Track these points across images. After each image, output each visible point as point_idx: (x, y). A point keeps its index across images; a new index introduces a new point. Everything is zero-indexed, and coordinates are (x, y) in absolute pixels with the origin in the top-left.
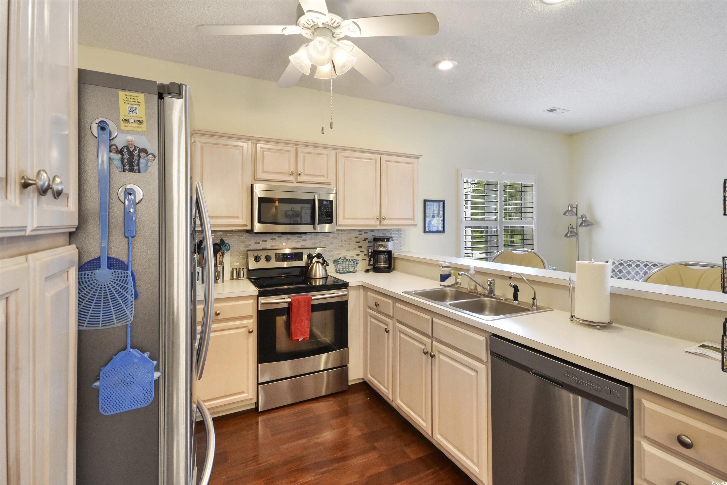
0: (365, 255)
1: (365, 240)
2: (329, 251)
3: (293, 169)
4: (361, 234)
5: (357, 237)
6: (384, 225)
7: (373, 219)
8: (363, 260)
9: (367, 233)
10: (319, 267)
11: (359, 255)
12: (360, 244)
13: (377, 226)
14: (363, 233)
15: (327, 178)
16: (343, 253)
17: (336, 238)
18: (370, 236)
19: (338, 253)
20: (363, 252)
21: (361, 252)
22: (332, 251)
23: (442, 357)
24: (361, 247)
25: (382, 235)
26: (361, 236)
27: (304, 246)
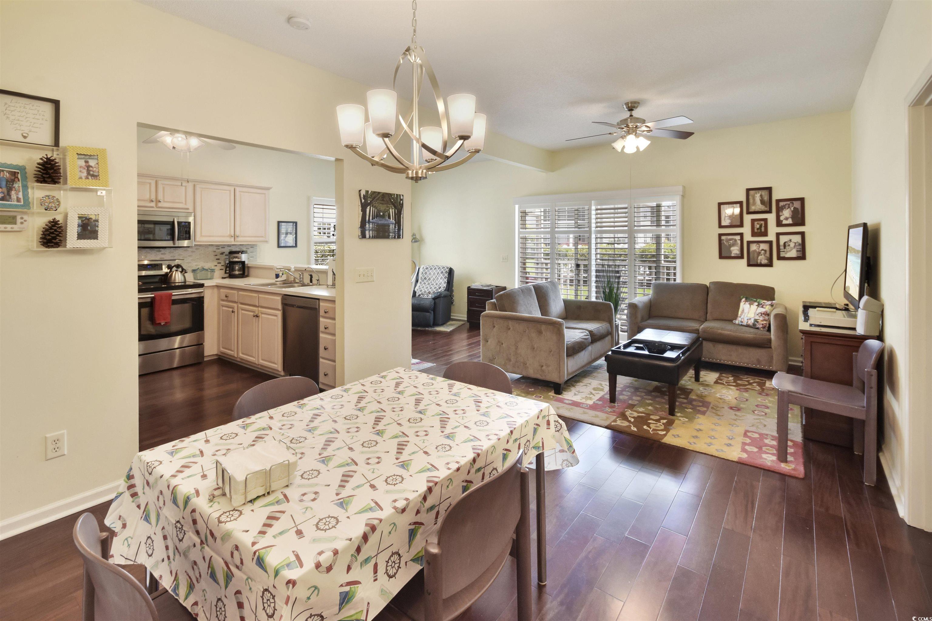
0: (222, 266)
1: (222, 254)
2: (187, 263)
3: (153, 197)
4: (219, 249)
5: (215, 252)
6: (238, 241)
7: (228, 236)
8: (221, 269)
9: (224, 248)
10: (178, 274)
11: (216, 266)
12: (217, 257)
13: (232, 242)
14: (220, 248)
15: (186, 204)
16: (201, 264)
17: (194, 252)
18: (227, 250)
19: (196, 264)
20: (220, 263)
21: (218, 263)
22: (190, 263)
23: (263, 315)
24: (219, 259)
25: (238, 250)
26: (218, 250)
27: (163, 258)
